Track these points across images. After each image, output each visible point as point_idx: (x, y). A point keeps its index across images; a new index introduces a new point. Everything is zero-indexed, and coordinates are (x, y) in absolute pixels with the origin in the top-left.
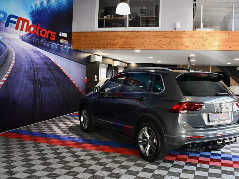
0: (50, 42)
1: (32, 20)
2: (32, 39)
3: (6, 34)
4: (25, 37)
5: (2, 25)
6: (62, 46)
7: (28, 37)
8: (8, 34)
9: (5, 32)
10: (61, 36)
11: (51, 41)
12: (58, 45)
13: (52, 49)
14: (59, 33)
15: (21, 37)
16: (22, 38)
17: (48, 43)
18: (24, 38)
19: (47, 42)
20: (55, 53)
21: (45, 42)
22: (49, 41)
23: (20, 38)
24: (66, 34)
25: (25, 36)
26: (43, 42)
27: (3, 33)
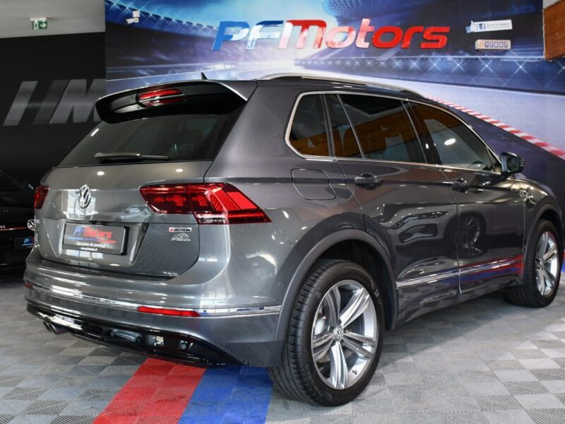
0: (422, 56)
1: (337, 17)
2: (344, 61)
3: (250, 63)
4: (315, 60)
5: (237, 49)
6: (485, 60)
7: (327, 57)
8: (257, 63)
9: (246, 60)
10: (479, 30)
11: (428, 51)
12: (466, 59)
13: (435, 71)
14: (469, 24)
15: (299, 62)
16: (304, 62)
17: (415, 59)
18: (309, 63)
19: (407, 59)
20: (451, 82)
21: (398, 59)
22: (418, 54)
23: (296, 65)
24: (509, 22)
25: (315, 58)
26: (389, 61)
27: (240, 64)
